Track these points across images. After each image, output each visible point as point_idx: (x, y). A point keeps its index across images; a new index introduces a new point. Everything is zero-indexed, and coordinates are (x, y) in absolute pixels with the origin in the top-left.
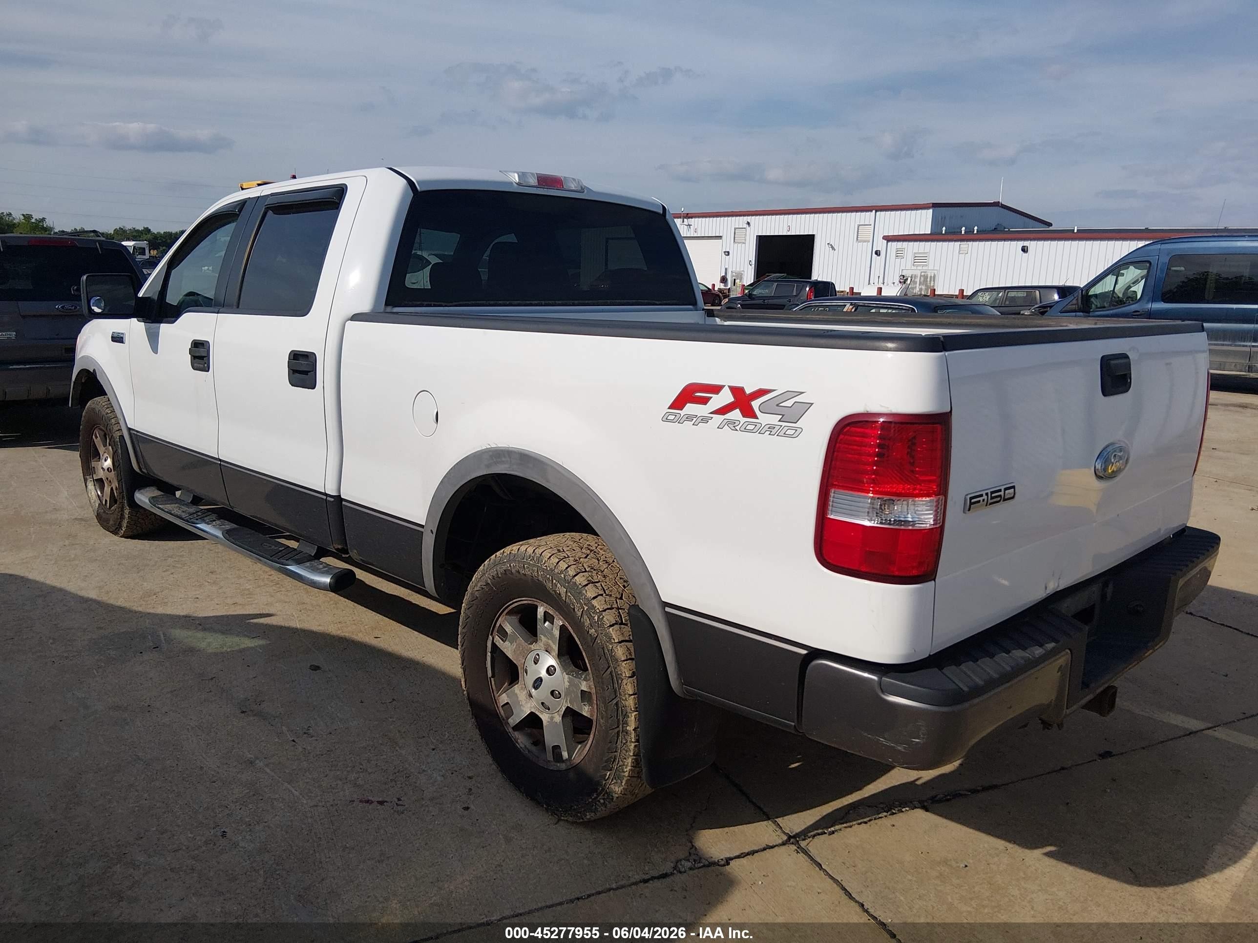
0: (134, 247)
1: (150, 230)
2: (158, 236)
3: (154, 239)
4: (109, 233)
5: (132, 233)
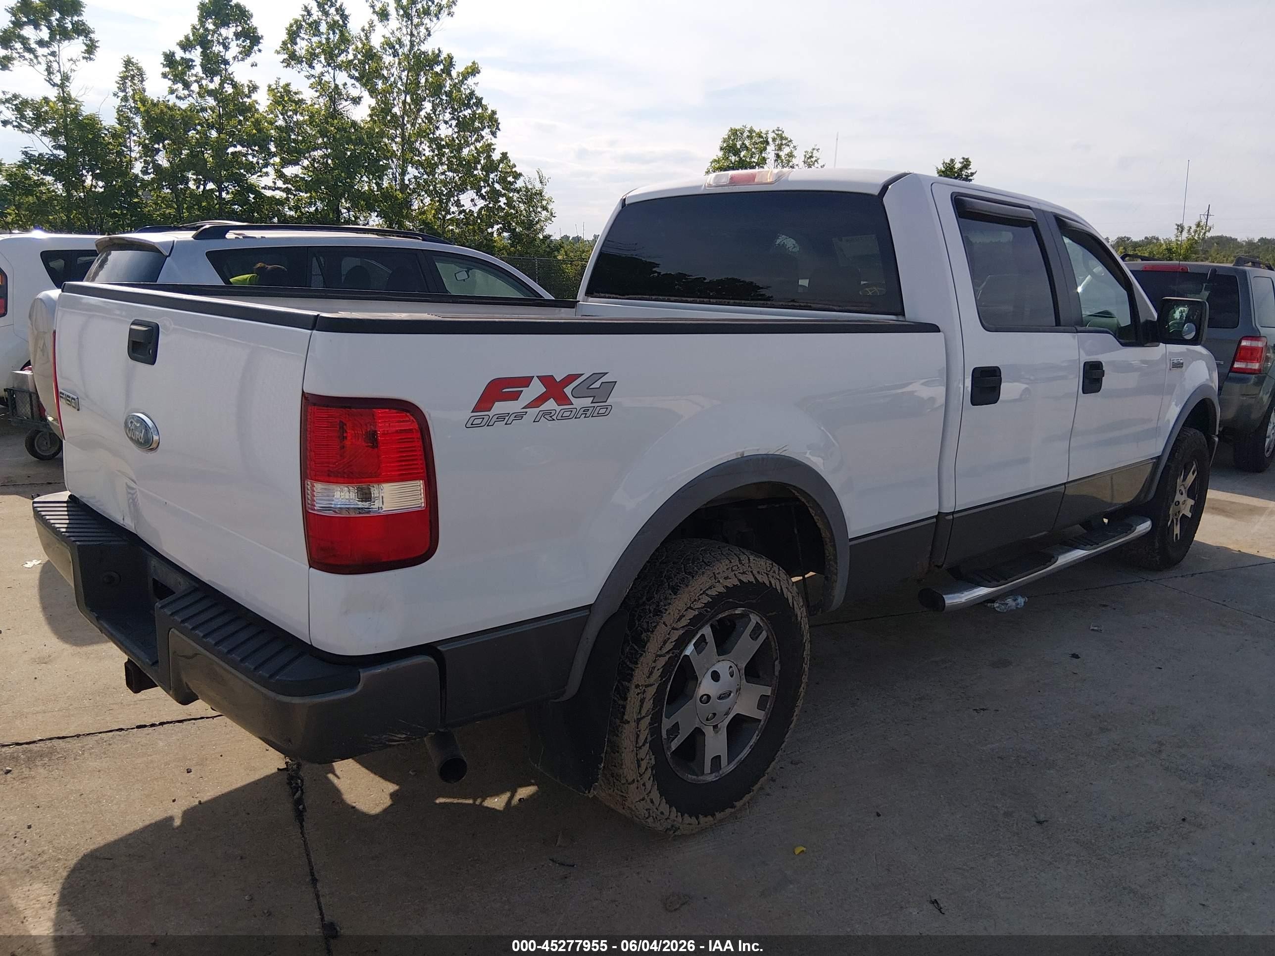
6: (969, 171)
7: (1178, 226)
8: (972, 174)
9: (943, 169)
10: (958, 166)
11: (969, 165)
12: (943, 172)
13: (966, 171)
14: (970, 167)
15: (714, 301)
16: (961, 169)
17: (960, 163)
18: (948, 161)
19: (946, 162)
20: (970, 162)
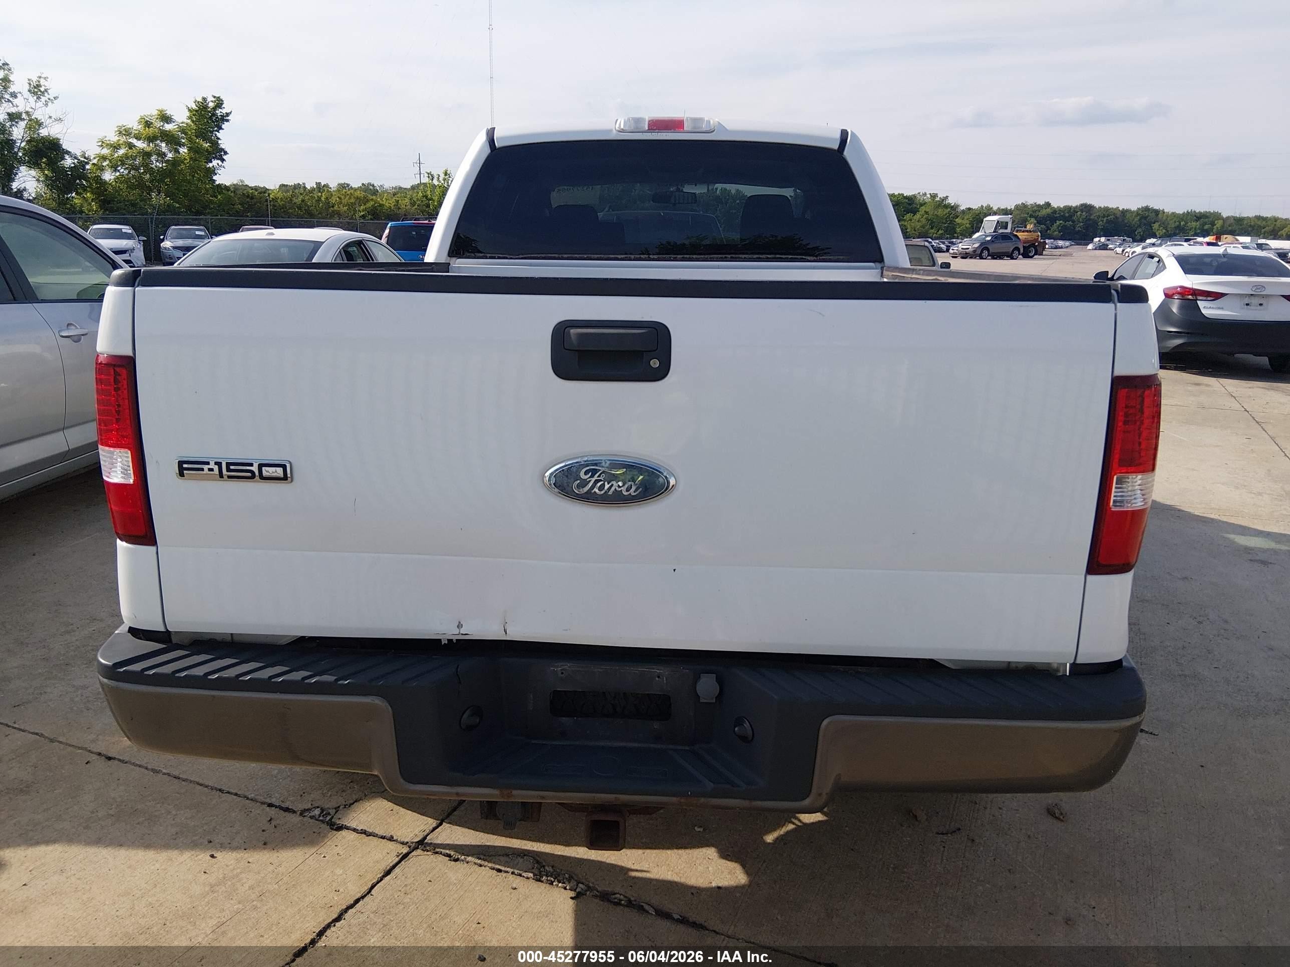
0: (998, 222)
1: (1050, 204)
2: (1057, 210)
3: (1052, 213)
4: (1009, 208)
5: (1033, 207)
6: (224, 111)
7: (428, 174)
8: (228, 114)
9: (194, 107)
10: (211, 105)
11: (222, 104)
12: (196, 111)
13: (220, 110)
14: (223, 106)
15: (655, 257)
16: (215, 109)
17: (212, 101)
18: (200, 100)
19: (198, 100)
20: (222, 101)
